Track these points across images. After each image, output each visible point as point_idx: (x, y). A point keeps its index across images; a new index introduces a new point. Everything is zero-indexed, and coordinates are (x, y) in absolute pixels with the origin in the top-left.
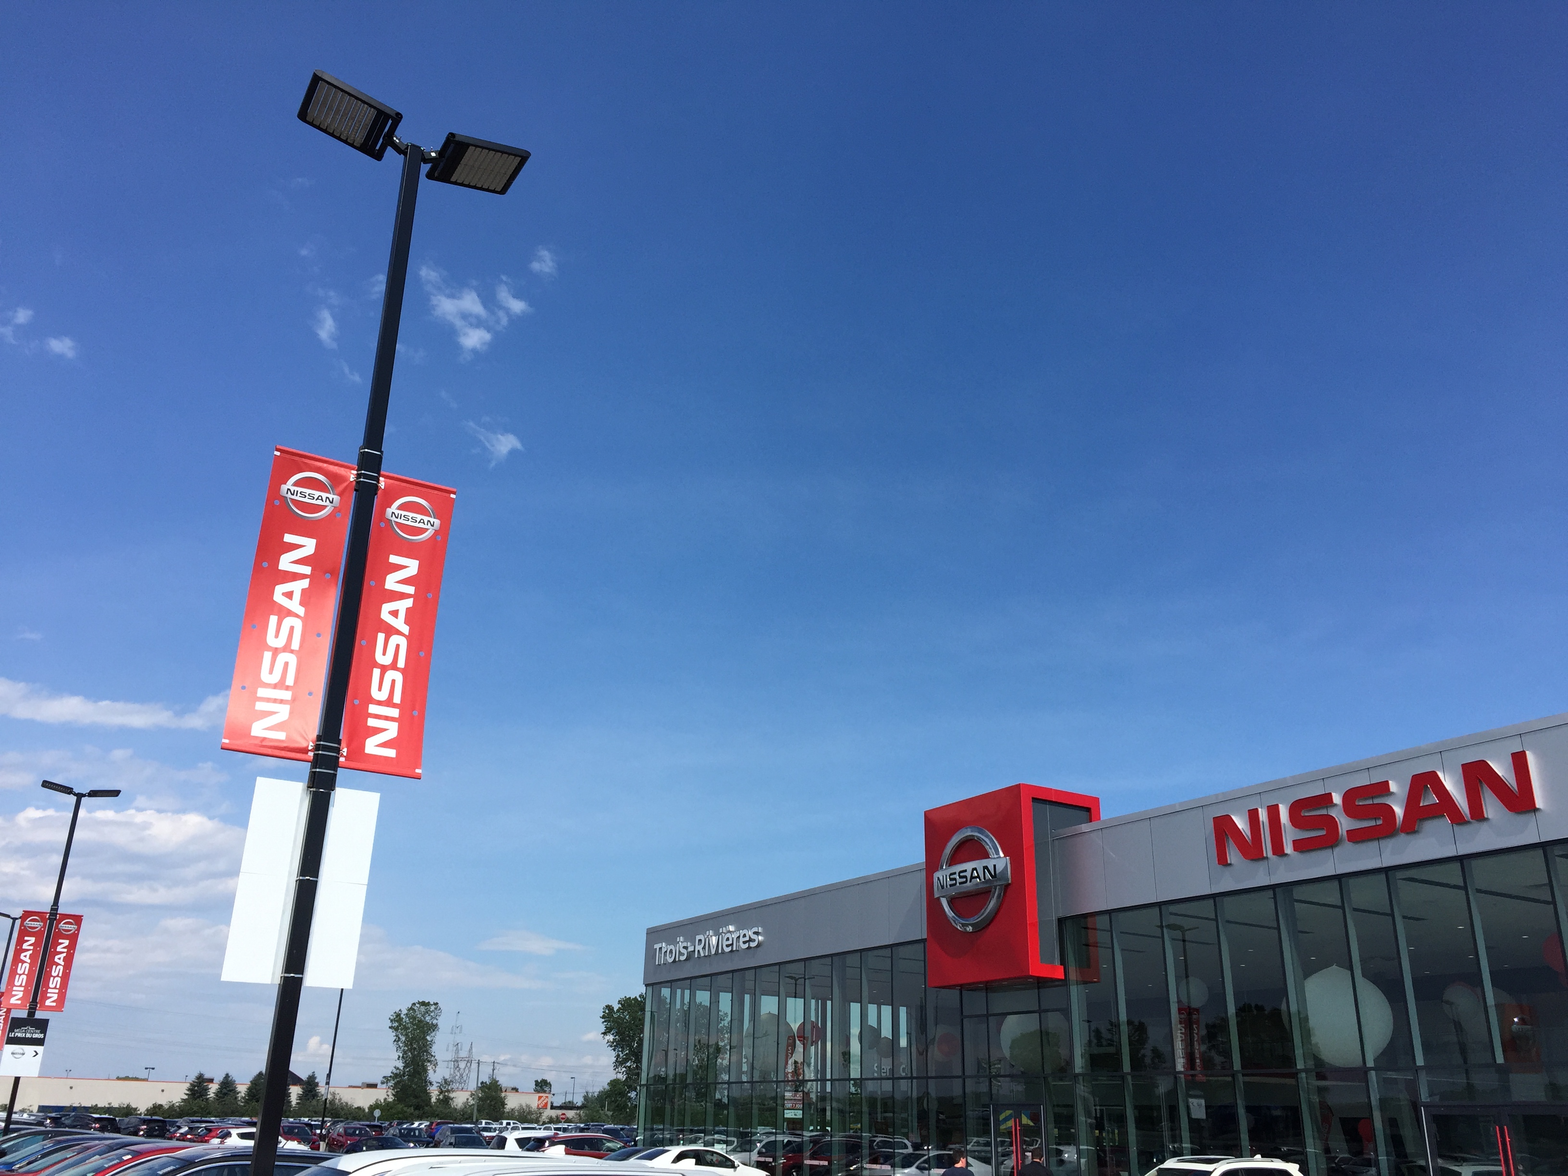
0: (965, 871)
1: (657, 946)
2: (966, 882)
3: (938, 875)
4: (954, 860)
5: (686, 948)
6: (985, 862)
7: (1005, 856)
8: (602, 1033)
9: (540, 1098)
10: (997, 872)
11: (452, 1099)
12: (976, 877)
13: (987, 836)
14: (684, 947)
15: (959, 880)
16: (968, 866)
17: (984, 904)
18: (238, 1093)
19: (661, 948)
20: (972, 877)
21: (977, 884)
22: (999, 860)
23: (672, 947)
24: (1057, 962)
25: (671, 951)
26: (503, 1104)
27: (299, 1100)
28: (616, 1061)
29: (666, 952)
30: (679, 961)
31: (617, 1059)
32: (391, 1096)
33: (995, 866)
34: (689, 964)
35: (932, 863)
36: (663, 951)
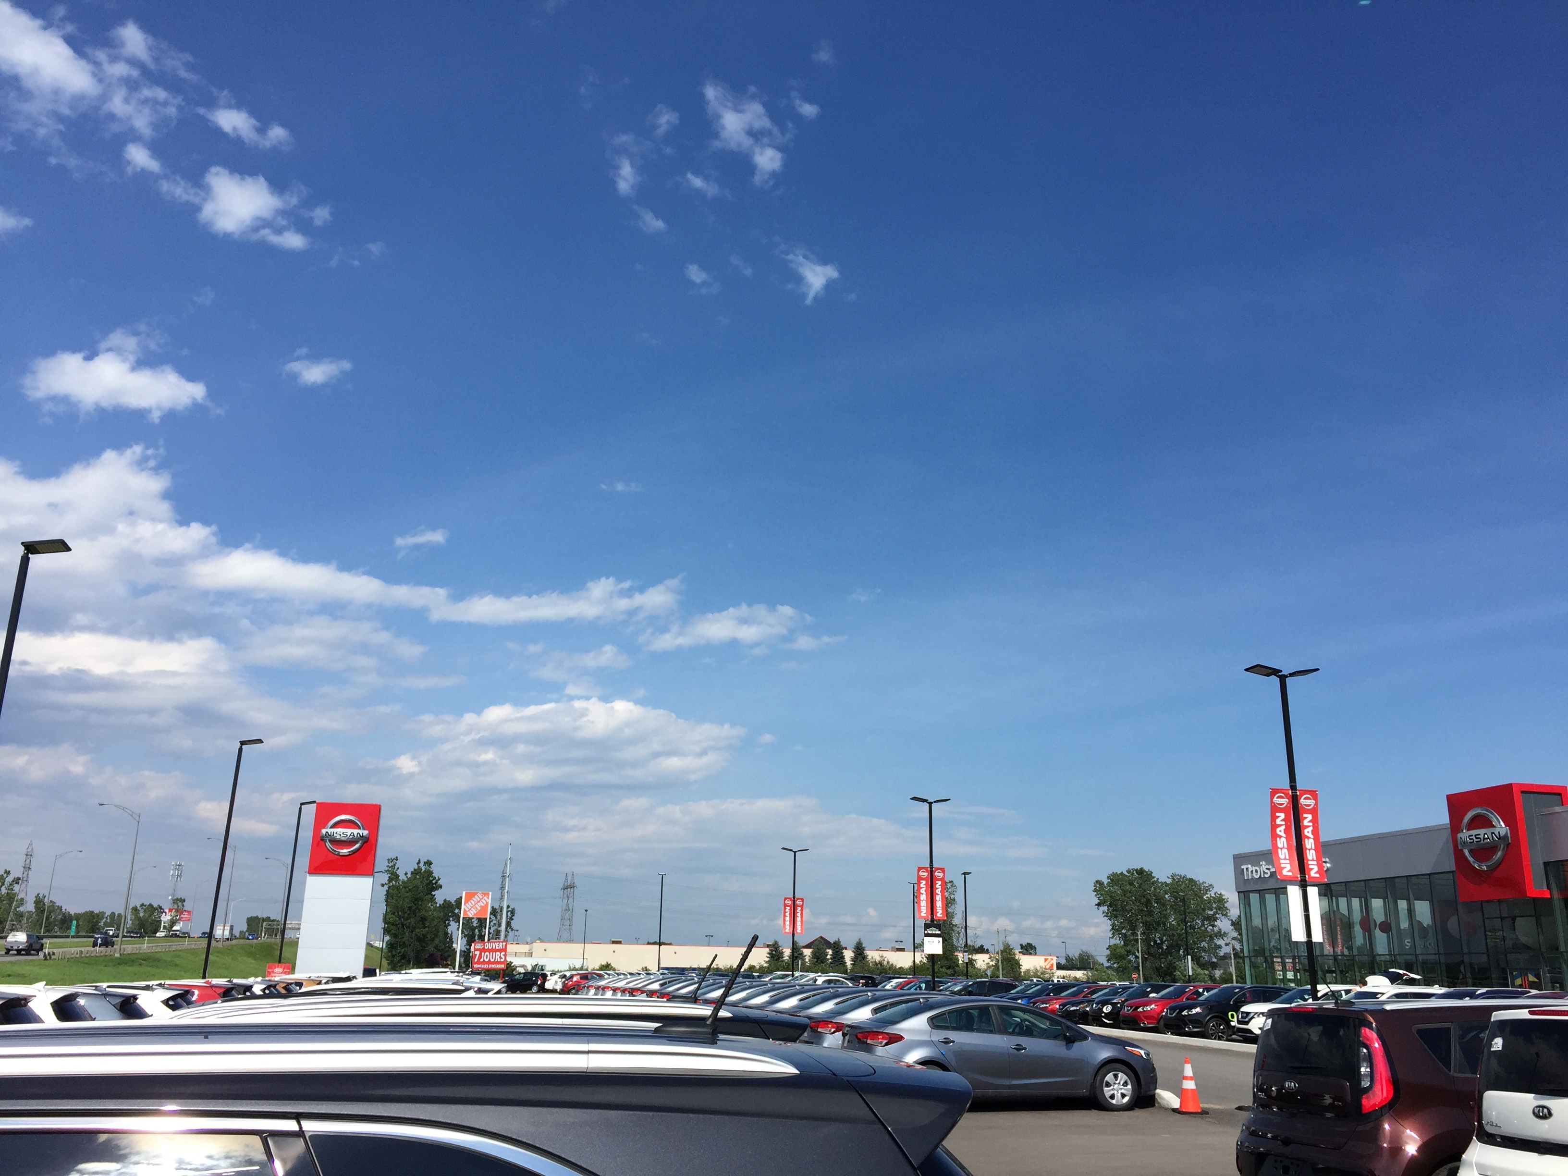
0: (1479, 835)
1: (1244, 867)
2: (1481, 841)
3: (1459, 835)
4: (1471, 826)
5: (1268, 869)
6: (1492, 830)
7: (1506, 826)
8: (1096, 905)
9: (1046, 960)
10: (1501, 835)
11: (975, 961)
12: (1487, 839)
13: (1492, 813)
14: (1267, 869)
15: (1475, 840)
16: (1481, 832)
17: (1495, 853)
18: (805, 956)
19: (1247, 869)
20: (1484, 839)
21: (1488, 843)
22: (1501, 827)
23: (1257, 868)
24: (1545, 888)
25: (1256, 871)
26: (1019, 966)
27: (852, 961)
28: (1113, 928)
29: (1252, 871)
30: (1265, 877)
31: (1113, 927)
32: (925, 959)
33: (1499, 832)
34: (1272, 880)
35: (1455, 825)
36: (1250, 871)
